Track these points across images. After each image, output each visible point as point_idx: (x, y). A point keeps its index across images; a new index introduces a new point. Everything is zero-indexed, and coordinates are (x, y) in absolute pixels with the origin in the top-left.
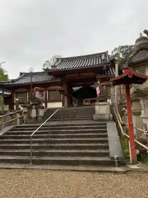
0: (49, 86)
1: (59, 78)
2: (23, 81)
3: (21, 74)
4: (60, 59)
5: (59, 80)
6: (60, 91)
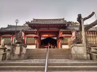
1: (36, 29)
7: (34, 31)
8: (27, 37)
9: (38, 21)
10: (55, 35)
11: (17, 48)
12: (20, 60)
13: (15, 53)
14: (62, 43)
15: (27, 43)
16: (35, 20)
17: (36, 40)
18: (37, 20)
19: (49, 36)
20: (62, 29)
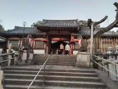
0: (36, 37)
1: (45, 33)
2: (17, 32)
3: (16, 27)
4: (45, 20)
5: (44, 33)
6: (44, 41)
7: (43, 35)
8: (36, 41)
9: (48, 23)
10: (67, 39)
11: (24, 54)
12: (27, 65)
13: (22, 59)
14: (73, 48)
15: (36, 47)
16: (45, 21)
17: (45, 45)
18: (47, 21)
19: (60, 39)
20: (73, 33)
